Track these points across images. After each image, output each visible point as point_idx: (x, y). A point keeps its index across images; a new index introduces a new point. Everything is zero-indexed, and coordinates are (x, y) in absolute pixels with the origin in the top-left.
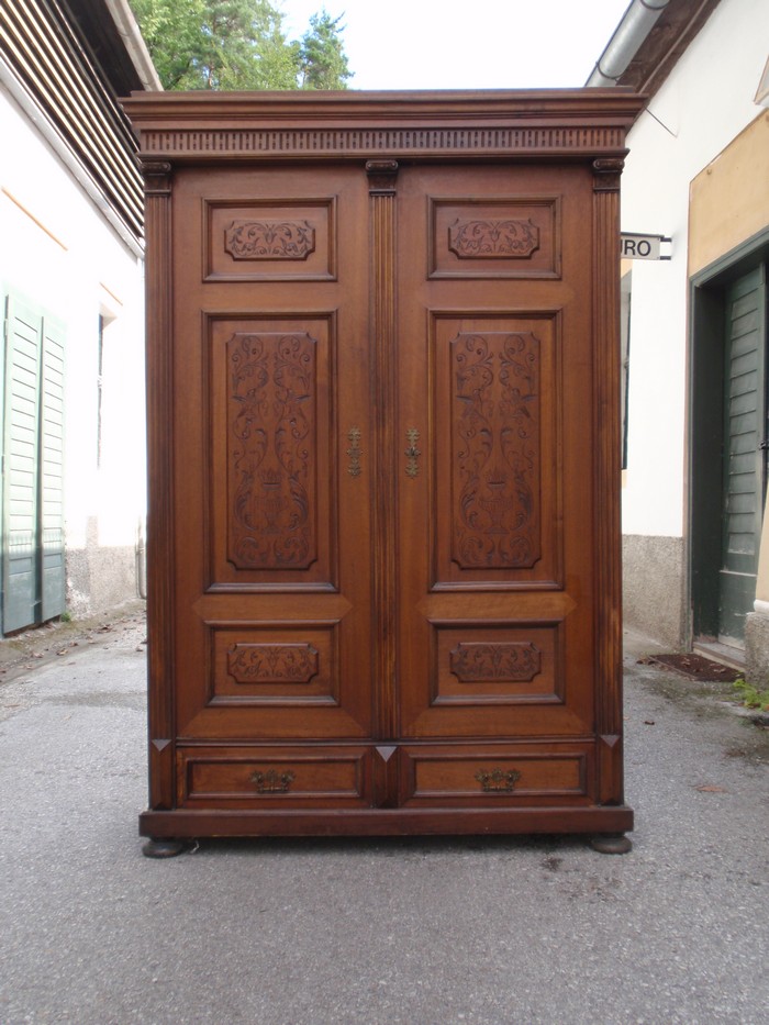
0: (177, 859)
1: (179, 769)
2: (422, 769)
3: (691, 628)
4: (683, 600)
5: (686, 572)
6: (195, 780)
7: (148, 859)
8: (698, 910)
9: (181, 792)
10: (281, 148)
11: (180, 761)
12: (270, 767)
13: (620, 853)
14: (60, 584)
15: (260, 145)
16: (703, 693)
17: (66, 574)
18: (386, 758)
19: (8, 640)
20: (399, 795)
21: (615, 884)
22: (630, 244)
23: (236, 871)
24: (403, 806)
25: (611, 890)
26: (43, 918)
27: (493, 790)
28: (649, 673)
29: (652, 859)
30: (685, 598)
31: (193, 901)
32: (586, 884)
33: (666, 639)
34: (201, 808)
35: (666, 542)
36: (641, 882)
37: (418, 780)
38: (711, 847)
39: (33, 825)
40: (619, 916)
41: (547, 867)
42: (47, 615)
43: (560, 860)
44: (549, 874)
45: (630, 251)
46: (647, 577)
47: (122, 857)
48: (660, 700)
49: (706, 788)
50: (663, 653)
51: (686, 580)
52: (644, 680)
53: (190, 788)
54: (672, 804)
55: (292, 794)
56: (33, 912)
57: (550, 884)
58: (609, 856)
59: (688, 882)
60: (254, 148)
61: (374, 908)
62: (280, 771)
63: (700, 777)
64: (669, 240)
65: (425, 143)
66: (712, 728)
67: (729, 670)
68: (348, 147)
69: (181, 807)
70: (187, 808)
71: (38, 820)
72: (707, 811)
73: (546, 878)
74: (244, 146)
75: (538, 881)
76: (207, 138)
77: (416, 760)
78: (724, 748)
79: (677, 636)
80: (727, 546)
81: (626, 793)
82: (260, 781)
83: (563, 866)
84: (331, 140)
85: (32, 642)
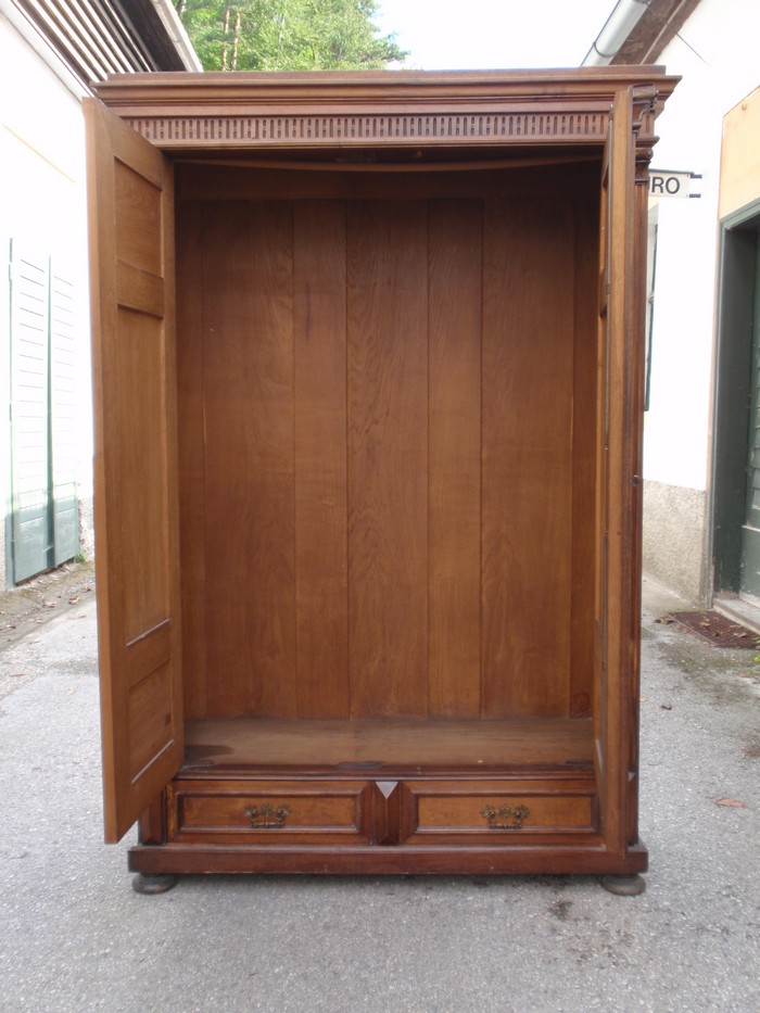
0: (167, 895)
1: (169, 803)
2: (424, 805)
3: (712, 584)
4: (703, 555)
5: (708, 527)
6: (187, 814)
7: (138, 896)
8: (716, 982)
9: (172, 825)
10: (272, 136)
11: (170, 794)
12: (265, 801)
13: (633, 895)
14: (73, 526)
15: (249, 133)
16: (723, 665)
17: (80, 514)
18: (387, 795)
19: (20, 588)
20: (401, 831)
21: (626, 940)
22: (658, 182)
23: (228, 913)
24: (404, 843)
25: (621, 949)
26: (22, 980)
27: (499, 827)
28: (667, 636)
29: (667, 903)
30: (706, 552)
31: (180, 960)
32: (596, 940)
33: (685, 593)
34: (193, 842)
35: (688, 494)
36: (655, 938)
37: (421, 816)
38: (730, 887)
39: (23, 844)
40: (630, 988)
41: (555, 913)
42: (60, 558)
43: (570, 904)
44: (558, 923)
45: (658, 189)
46: (668, 526)
47: (112, 893)
48: (677, 674)
49: (723, 802)
50: (682, 608)
51: (707, 534)
52: (662, 646)
53: (181, 821)
54: (688, 825)
55: (288, 829)
56: (12, 972)
57: (559, 938)
58: (622, 898)
59: (705, 938)
60: (242, 136)
61: (370, 972)
62: (276, 805)
63: (719, 785)
64: (700, 177)
65: (431, 130)
66: (732, 715)
67: (750, 634)
68: (346, 135)
69: (172, 841)
70: (177, 841)
71: (28, 837)
72: (726, 835)
73: (554, 930)
74: (232, 135)
75: (545, 934)
76: (191, 125)
77: (418, 796)
78: (743, 745)
79: (697, 591)
80: (751, 500)
81: (640, 807)
82: (254, 816)
83: (573, 911)
84: (327, 127)
85: (44, 588)
